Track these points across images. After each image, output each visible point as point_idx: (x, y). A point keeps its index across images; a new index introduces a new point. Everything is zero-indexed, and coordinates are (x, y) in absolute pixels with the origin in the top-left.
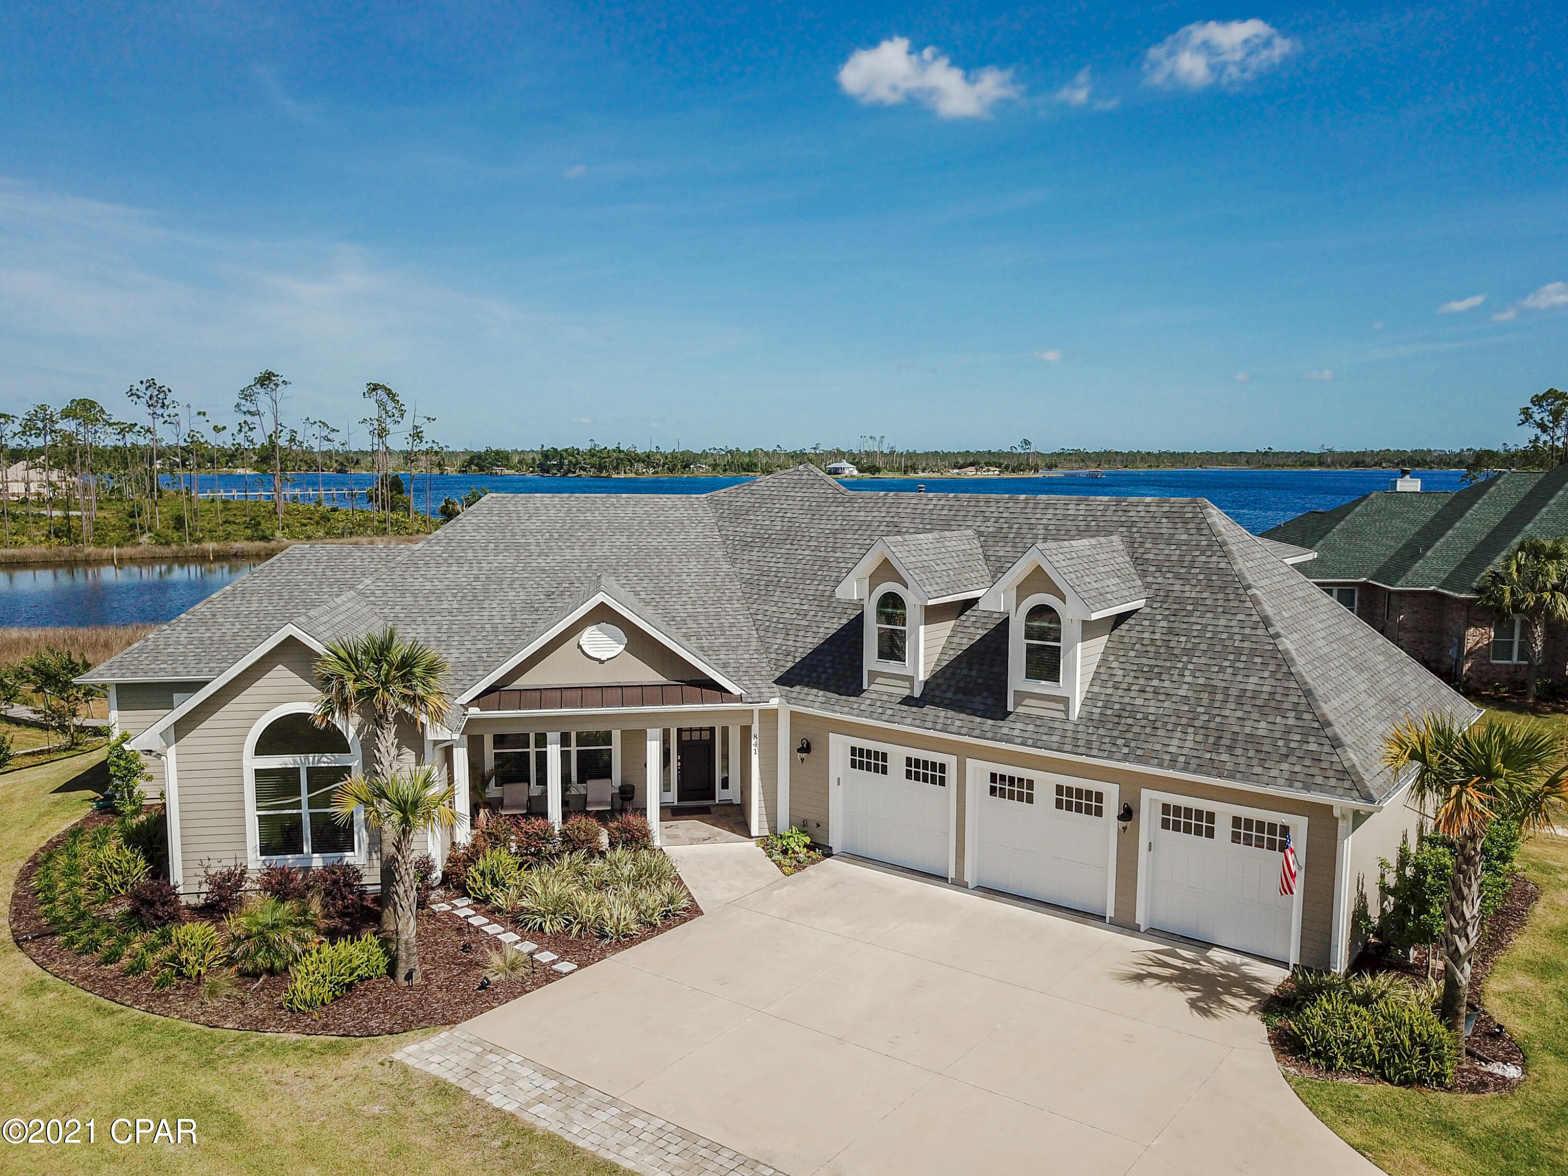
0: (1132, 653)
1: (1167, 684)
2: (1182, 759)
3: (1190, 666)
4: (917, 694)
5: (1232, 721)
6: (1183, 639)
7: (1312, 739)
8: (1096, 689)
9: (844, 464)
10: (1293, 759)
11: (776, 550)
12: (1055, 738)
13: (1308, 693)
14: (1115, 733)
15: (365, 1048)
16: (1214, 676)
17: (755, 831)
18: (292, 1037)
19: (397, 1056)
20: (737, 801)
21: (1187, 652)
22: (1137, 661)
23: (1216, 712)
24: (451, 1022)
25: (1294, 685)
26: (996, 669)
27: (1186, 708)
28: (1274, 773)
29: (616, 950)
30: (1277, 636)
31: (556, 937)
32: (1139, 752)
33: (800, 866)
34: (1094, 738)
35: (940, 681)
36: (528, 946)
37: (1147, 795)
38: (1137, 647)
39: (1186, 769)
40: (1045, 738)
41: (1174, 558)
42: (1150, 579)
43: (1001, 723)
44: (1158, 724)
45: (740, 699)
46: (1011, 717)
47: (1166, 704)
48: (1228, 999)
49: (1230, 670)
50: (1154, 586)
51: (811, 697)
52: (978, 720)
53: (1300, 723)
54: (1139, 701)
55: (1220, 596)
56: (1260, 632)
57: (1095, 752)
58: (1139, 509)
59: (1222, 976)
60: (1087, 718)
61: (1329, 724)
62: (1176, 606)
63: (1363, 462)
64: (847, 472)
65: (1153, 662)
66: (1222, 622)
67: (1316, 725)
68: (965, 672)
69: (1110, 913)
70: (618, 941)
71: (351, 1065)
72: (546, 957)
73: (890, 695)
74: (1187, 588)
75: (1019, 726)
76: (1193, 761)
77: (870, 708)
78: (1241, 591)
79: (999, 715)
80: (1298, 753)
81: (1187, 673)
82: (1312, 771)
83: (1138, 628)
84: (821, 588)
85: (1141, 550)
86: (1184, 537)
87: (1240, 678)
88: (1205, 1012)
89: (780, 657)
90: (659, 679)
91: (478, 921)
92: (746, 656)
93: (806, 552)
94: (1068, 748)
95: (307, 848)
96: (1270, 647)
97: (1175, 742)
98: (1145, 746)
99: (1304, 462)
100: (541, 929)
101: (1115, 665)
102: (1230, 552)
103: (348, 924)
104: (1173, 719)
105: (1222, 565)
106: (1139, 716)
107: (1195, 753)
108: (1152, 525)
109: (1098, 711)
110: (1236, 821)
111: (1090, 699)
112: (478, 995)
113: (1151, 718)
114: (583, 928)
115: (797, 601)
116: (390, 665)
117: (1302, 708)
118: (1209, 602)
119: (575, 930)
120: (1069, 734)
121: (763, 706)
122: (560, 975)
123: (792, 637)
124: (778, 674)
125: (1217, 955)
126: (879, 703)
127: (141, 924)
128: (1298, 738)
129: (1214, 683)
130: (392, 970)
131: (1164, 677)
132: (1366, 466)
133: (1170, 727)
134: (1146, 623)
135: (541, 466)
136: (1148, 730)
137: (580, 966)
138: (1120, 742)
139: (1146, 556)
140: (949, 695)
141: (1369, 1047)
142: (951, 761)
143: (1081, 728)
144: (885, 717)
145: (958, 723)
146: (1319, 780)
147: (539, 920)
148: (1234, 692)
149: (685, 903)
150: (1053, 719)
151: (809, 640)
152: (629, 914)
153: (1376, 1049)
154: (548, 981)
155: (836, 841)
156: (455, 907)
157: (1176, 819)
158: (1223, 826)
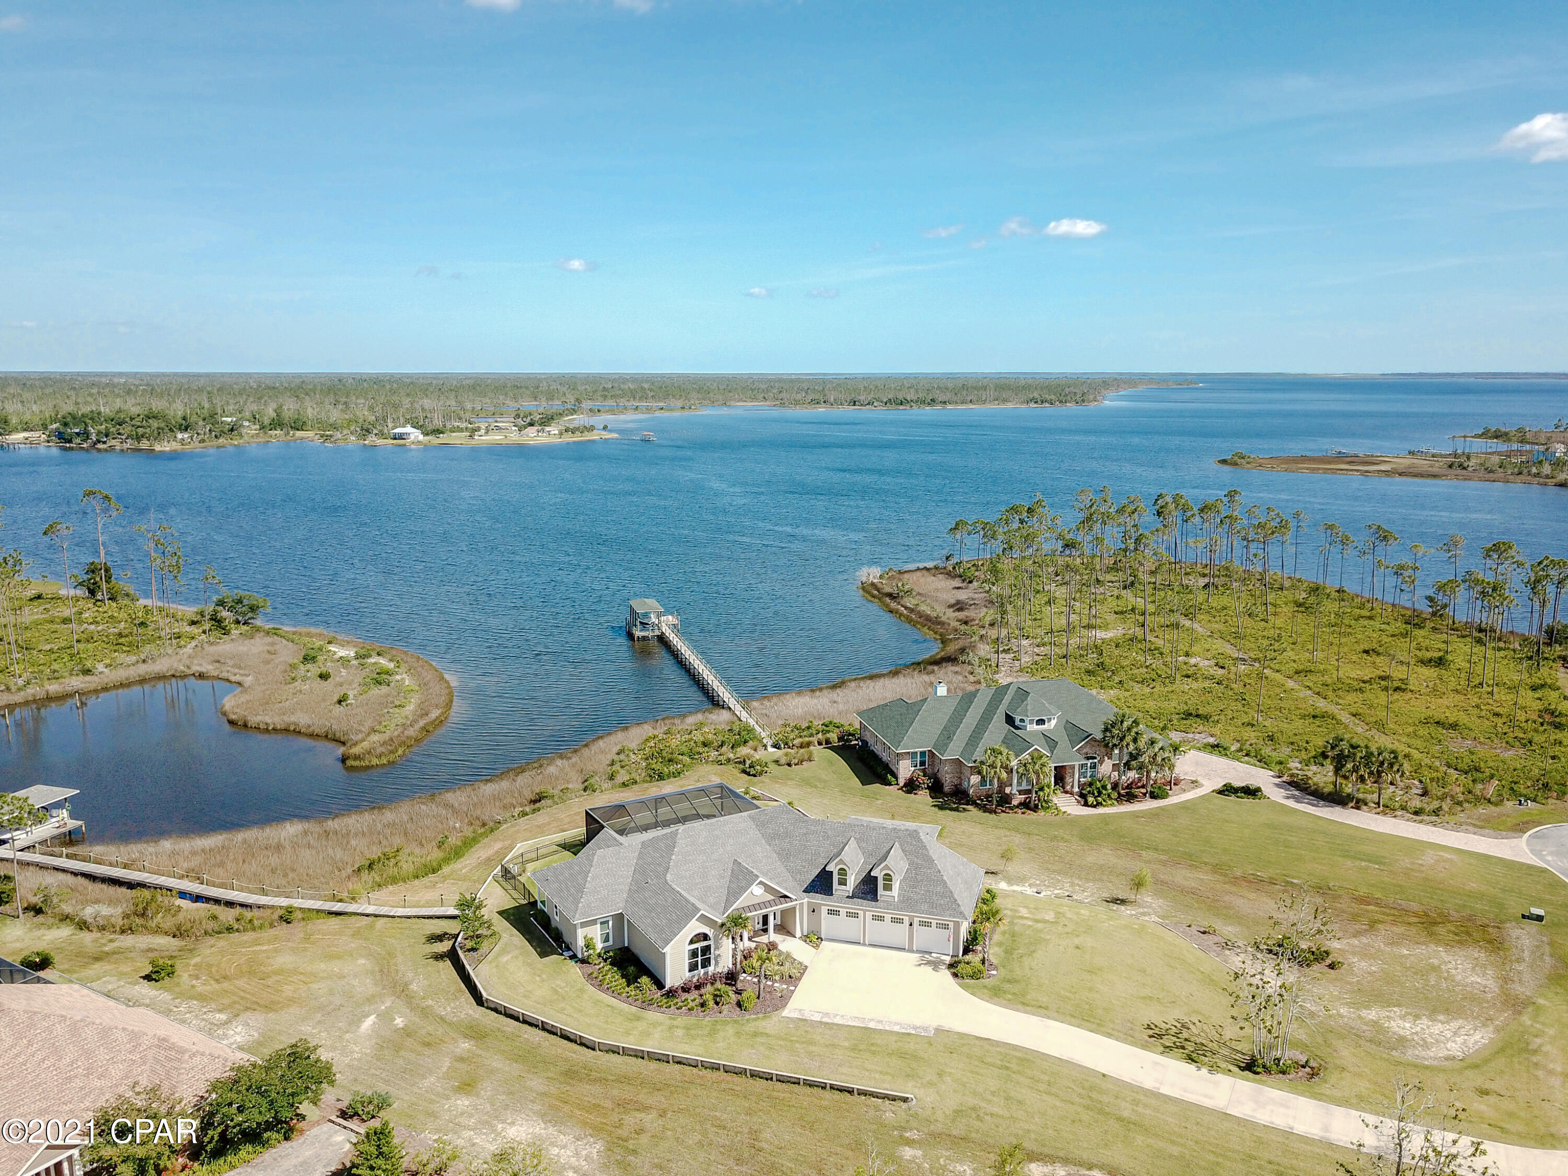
0: (909, 880)
4: (849, 895)
6: (920, 877)
7: (953, 904)
8: (901, 892)
9: (408, 429)
10: (950, 910)
11: (785, 841)
13: (951, 892)
14: (906, 904)
15: (774, 1015)
16: (929, 887)
17: (797, 936)
18: (755, 1016)
19: (783, 1015)
20: (779, 923)
23: (931, 898)
24: (785, 1006)
25: (948, 889)
26: (874, 887)
27: (922, 896)
28: (944, 913)
29: (800, 980)
30: (943, 875)
31: (782, 981)
32: (913, 910)
33: (818, 946)
34: (901, 906)
35: (857, 890)
36: (779, 985)
37: (915, 919)
39: (922, 914)
40: (887, 906)
41: (914, 850)
42: (908, 857)
43: (875, 903)
44: (918, 902)
45: (794, 899)
46: (878, 901)
47: (918, 895)
48: (941, 967)
49: (932, 886)
50: (911, 861)
51: (815, 896)
52: (868, 902)
53: (950, 900)
54: (911, 895)
55: (927, 863)
56: (939, 874)
57: (901, 910)
58: (901, 832)
59: (937, 961)
60: (899, 901)
61: (957, 900)
62: (917, 867)
64: (412, 437)
65: (913, 884)
66: (928, 871)
67: (954, 901)
68: (865, 888)
69: (908, 948)
70: (797, 978)
71: (775, 1019)
72: (786, 986)
73: (841, 895)
74: (918, 860)
75: (880, 903)
76: (924, 911)
77: (835, 900)
78: (932, 862)
84: (807, 857)
85: (904, 847)
86: (915, 843)
87: (935, 888)
88: (937, 971)
89: (801, 883)
90: (772, 897)
92: (795, 883)
93: (797, 842)
94: (893, 909)
95: (701, 968)
96: (941, 878)
97: (921, 906)
98: (915, 908)
100: (776, 979)
102: (927, 849)
106: (911, 899)
107: (928, 910)
108: (905, 838)
109: (901, 898)
110: (937, 923)
111: (899, 895)
112: (783, 999)
113: (914, 900)
114: (786, 977)
115: (800, 861)
117: (949, 896)
118: (925, 865)
120: (893, 905)
121: (801, 901)
122: (793, 990)
123: (802, 876)
124: (804, 888)
125: (933, 955)
126: (837, 898)
127: (675, 998)
128: (950, 904)
130: (758, 997)
131: (917, 888)
132: (862, 405)
133: (921, 902)
134: (910, 872)
135: (60, 434)
136: (914, 903)
137: (796, 987)
138: (908, 907)
139: (906, 849)
140: (860, 895)
141: (968, 973)
142: (860, 912)
143: (897, 903)
144: (840, 901)
145: (862, 903)
146: (956, 915)
148: (933, 892)
149: (801, 966)
150: (890, 901)
152: (794, 971)
153: (970, 973)
154: (793, 992)
155: (823, 937)
157: (922, 924)
158: (934, 925)
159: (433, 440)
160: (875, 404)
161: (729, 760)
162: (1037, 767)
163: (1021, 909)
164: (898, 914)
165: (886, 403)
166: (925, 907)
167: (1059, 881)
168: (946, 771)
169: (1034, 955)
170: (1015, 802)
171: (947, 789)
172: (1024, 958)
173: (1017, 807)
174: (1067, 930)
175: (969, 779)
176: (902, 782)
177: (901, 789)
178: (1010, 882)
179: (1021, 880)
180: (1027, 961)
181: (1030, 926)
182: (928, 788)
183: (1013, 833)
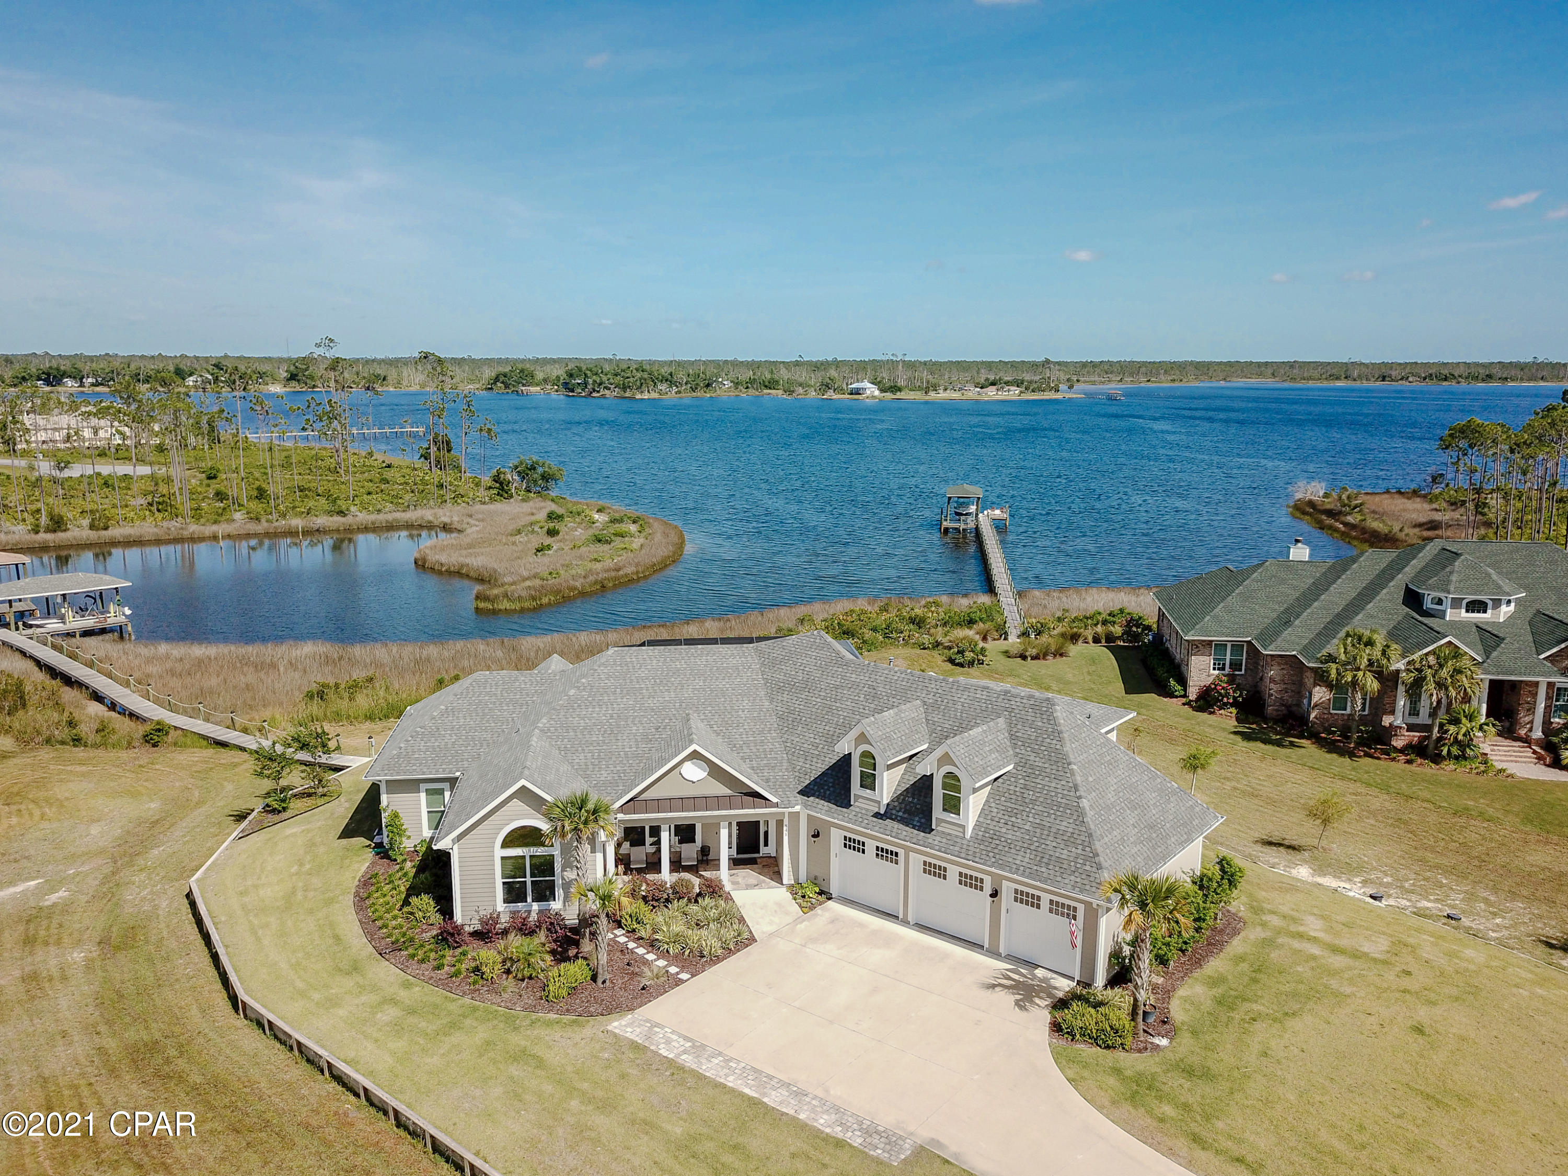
0: (1003, 799)
1: (1019, 821)
2: (1022, 868)
3: (1033, 811)
4: (882, 812)
5: (1050, 848)
6: (1031, 793)
7: (1088, 863)
8: (981, 820)
9: (866, 384)
10: (1077, 874)
11: (799, 695)
12: (957, 849)
13: (1090, 835)
14: (989, 849)
15: (592, 1023)
16: (1045, 819)
17: (785, 881)
18: (552, 1016)
19: (609, 1028)
20: (774, 854)
21: (1033, 802)
22: (1005, 804)
23: (1042, 841)
24: (631, 1009)
25: (1084, 829)
26: (927, 800)
27: (1027, 837)
28: (1066, 881)
29: (711, 966)
30: (1080, 797)
31: (676, 956)
32: (1000, 862)
33: (812, 907)
34: (978, 850)
35: (896, 804)
36: (662, 963)
37: (1005, 884)
38: (1006, 795)
39: (1023, 875)
40: (951, 847)
41: (1033, 738)
42: (1018, 750)
43: (928, 835)
44: (1012, 846)
45: (777, 805)
46: (933, 833)
47: (1018, 834)
48: (1037, 1001)
49: (1053, 816)
50: (1020, 756)
51: (820, 806)
52: (916, 832)
53: (1084, 853)
54: (1004, 830)
55: (1054, 767)
56: (1071, 794)
57: (977, 860)
58: (1017, 700)
59: (1038, 986)
60: (975, 837)
61: (1098, 855)
62: (1030, 771)
63: (1390, 376)
64: (868, 392)
65: (1013, 806)
66: (1053, 785)
67: (1091, 855)
68: (910, 799)
69: (986, 945)
70: (711, 959)
71: (588, 1031)
72: (673, 970)
73: (867, 810)
74: (1037, 759)
75: (938, 838)
76: (1028, 870)
77: (855, 818)
78: (1066, 766)
79: (928, 830)
80: (1080, 871)
81: (1031, 815)
82: (1085, 882)
83: (1008, 782)
84: (827, 728)
85: (1015, 730)
86: (1040, 724)
87: (1057, 822)
88: (1022, 1008)
89: (802, 775)
90: (728, 792)
91: (631, 945)
92: (780, 774)
93: (818, 700)
94: (963, 855)
95: (529, 899)
96: (1075, 804)
97: (1019, 858)
98: (1004, 858)
99: (1330, 376)
100: (667, 951)
101: (993, 805)
102: (1063, 738)
103: (560, 946)
104: (1020, 844)
105: (1058, 747)
106: (1003, 839)
107: (1029, 866)
108: (1023, 712)
109: (981, 833)
110: (1051, 901)
111: (978, 825)
112: (642, 994)
113: (1009, 841)
114: (691, 951)
115: (812, 736)
116: (587, 811)
117: (1086, 844)
118: (1048, 770)
119: (687, 953)
120: (965, 846)
121: (790, 810)
122: (681, 982)
123: (808, 762)
124: (800, 788)
125: (1039, 972)
126: (860, 815)
127: (449, 946)
128: (1081, 861)
129: (1044, 823)
130: (594, 978)
131: (1019, 816)
132: (1392, 380)
133: (1018, 848)
134: (1013, 779)
135: (566, 384)
136: (1006, 849)
137: (693, 976)
138: (991, 854)
139: (1017, 734)
140: (900, 814)
141: (1091, 1030)
142: (901, 852)
143: (971, 844)
144: (863, 825)
145: (905, 833)
146: (1088, 887)
147: (666, 946)
148: (1053, 830)
149: (746, 935)
150: (957, 836)
151: (819, 765)
152: (716, 944)
153: (1094, 1031)
154: (677, 985)
155: (834, 890)
156: (616, 936)
157: (1021, 897)
158: (1045, 904)
159: (889, 395)
160: (1410, 379)
161: (937, 645)
162: (1444, 673)
163: (1310, 919)
164: (976, 869)
165: (1425, 379)
166: (1025, 859)
167: (1441, 886)
168: (1272, 680)
169: (1291, 1023)
170: (1398, 743)
171: (1270, 710)
172: (1258, 1026)
173: (1402, 751)
174: (1406, 982)
175: (1311, 694)
176: (1193, 694)
177: (1188, 704)
178: (1320, 870)
179: (1346, 869)
180: (1262, 1032)
181: (1314, 958)
182: (1235, 704)
183: (1374, 791)
